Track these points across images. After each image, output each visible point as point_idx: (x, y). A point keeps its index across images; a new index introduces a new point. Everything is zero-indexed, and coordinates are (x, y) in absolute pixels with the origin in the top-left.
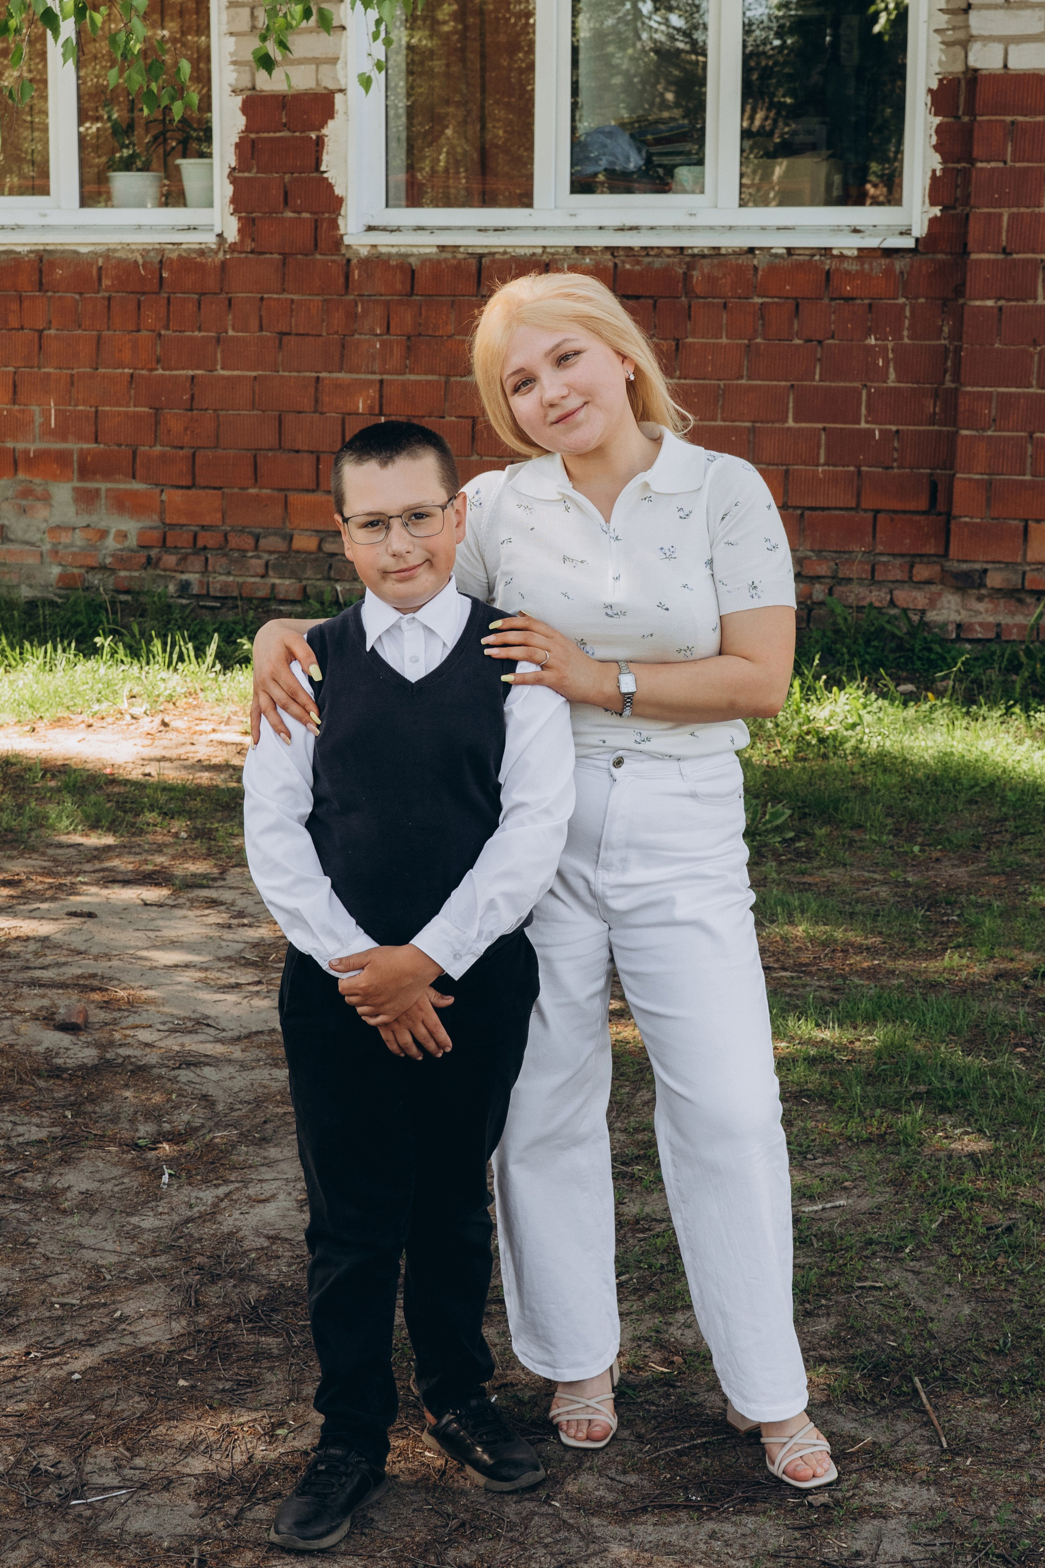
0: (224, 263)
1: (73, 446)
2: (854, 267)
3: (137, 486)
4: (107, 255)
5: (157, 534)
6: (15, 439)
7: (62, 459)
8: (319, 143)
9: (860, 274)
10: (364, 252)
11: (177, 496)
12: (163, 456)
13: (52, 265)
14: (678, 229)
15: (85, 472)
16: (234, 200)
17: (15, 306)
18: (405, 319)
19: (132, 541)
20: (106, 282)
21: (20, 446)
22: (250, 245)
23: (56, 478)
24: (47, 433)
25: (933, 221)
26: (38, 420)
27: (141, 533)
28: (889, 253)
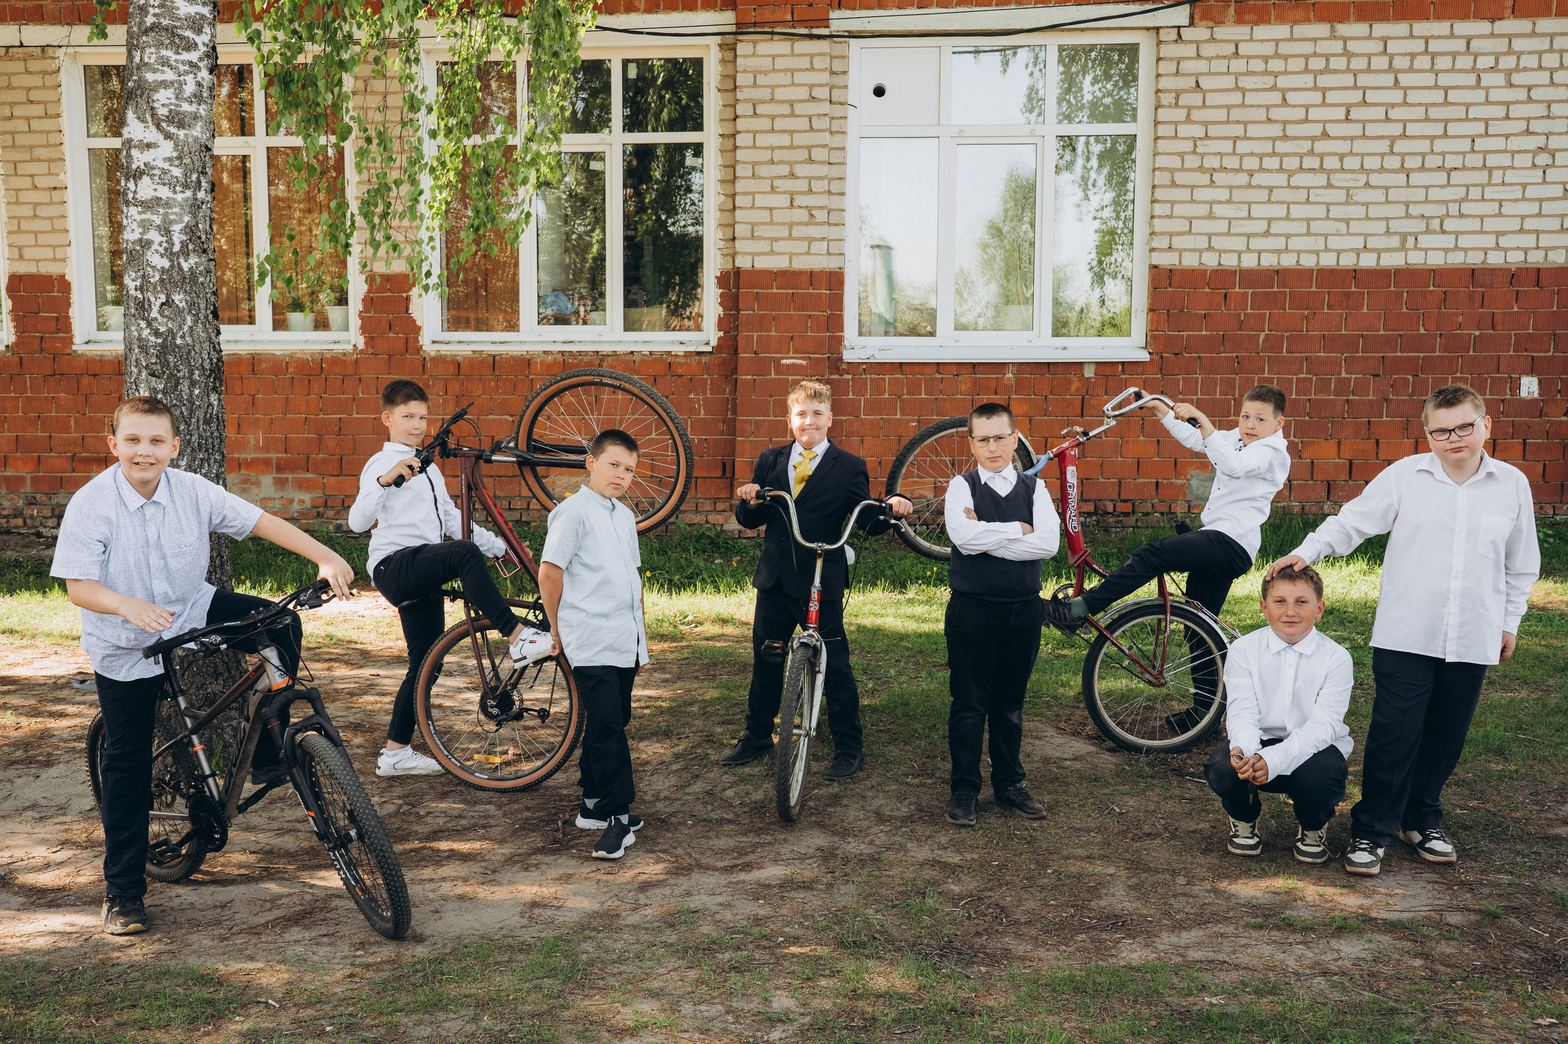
0: (356, 360)
1: (273, 456)
2: (683, 361)
3: (309, 475)
4: (291, 357)
5: (322, 500)
6: (239, 452)
7: (267, 462)
8: (408, 299)
9: (686, 364)
10: (433, 354)
11: (333, 480)
12: (324, 459)
13: (260, 361)
14: (593, 342)
15: (280, 468)
16: (362, 328)
17: (238, 383)
18: (455, 388)
19: (308, 504)
20: (291, 370)
21: (243, 456)
22: (371, 351)
23: (263, 472)
24: (258, 449)
25: (720, 339)
26: (253, 442)
27: (313, 500)
28: (699, 353)
